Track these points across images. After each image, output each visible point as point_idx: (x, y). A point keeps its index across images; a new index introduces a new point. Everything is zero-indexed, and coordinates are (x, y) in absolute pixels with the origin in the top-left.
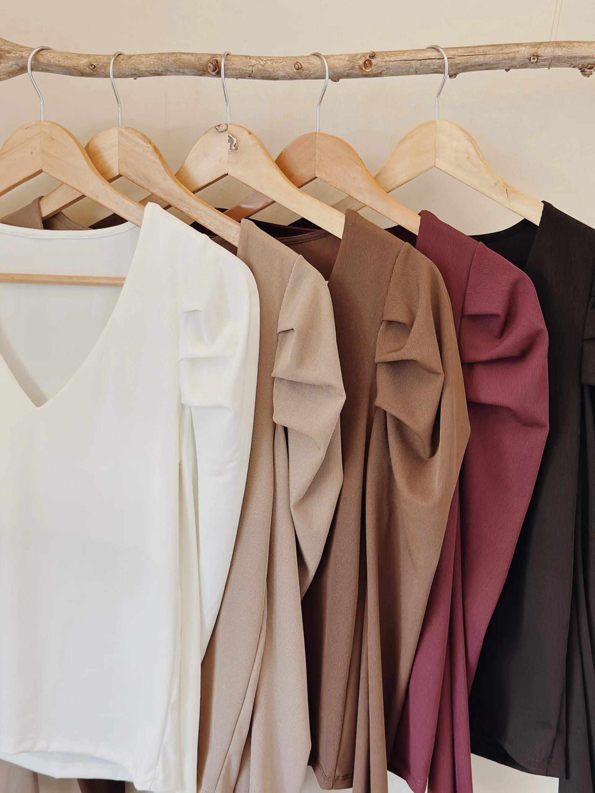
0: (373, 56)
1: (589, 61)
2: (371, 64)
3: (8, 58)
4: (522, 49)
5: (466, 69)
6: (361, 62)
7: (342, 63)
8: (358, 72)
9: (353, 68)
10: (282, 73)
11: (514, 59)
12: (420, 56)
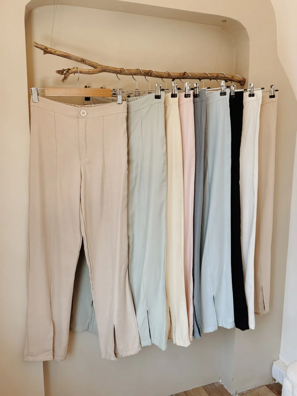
0: (185, 73)
1: (228, 78)
2: (185, 75)
3: (99, 68)
4: (215, 74)
5: (204, 78)
6: (182, 74)
7: (178, 74)
8: (181, 77)
9: (181, 76)
10: (165, 76)
11: (213, 76)
12: (195, 74)
